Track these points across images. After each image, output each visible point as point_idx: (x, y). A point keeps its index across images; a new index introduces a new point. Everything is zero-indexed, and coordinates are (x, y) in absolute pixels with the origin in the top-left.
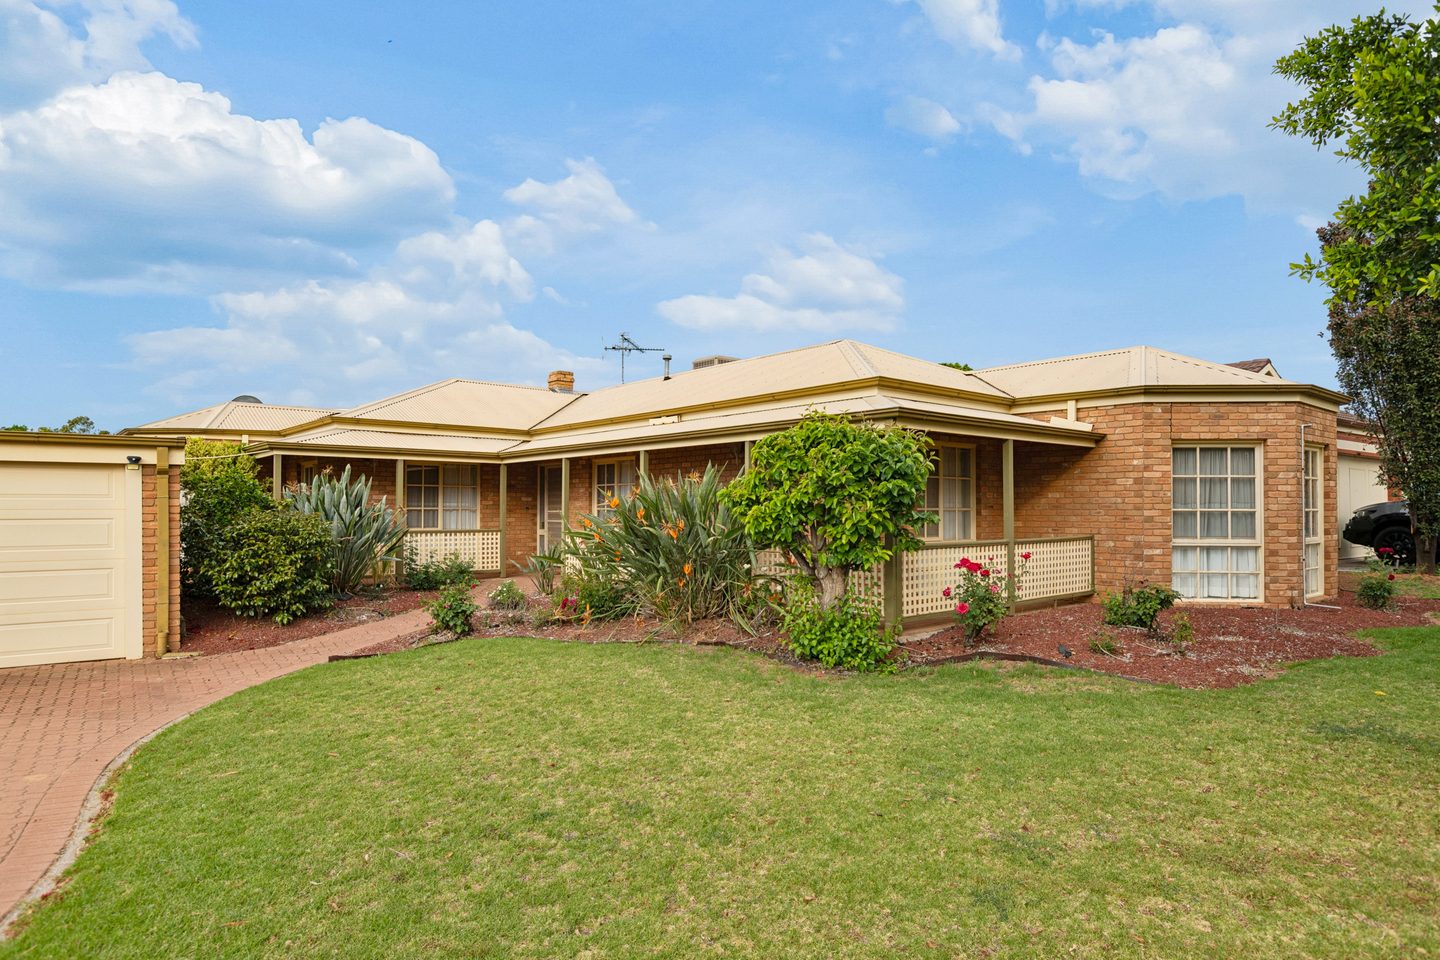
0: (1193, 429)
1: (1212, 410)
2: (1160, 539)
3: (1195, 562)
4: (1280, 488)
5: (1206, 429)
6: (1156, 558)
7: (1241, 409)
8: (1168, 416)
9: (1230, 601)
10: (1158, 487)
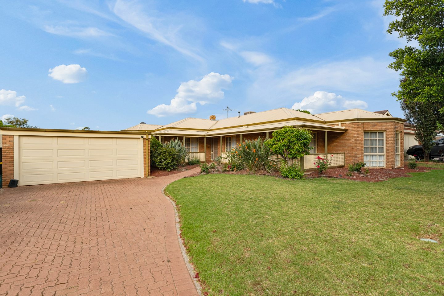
0: (369, 128)
1: (373, 124)
2: (361, 153)
3: (369, 158)
4: (389, 141)
5: (372, 128)
6: (360, 157)
7: (380, 123)
8: (363, 125)
9: (377, 167)
10: (360, 141)
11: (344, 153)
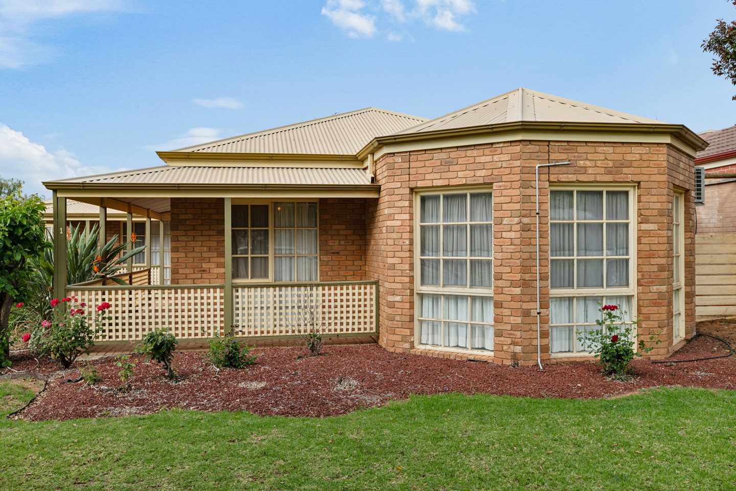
0: (427, 177)
1: (443, 155)
2: (400, 286)
3: (443, 312)
4: (504, 235)
5: (438, 176)
6: (397, 305)
7: (469, 153)
8: (407, 165)
9: (470, 352)
10: (399, 235)
11: (376, 283)
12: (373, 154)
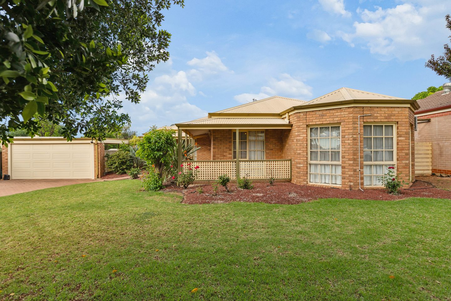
0: (314, 121)
1: (320, 113)
2: (302, 161)
3: (319, 170)
4: (346, 141)
5: (318, 120)
6: (301, 168)
7: (331, 112)
8: (305, 116)
9: (331, 185)
10: (302, 142)
11: (290, 160)
12: (288, 113)
